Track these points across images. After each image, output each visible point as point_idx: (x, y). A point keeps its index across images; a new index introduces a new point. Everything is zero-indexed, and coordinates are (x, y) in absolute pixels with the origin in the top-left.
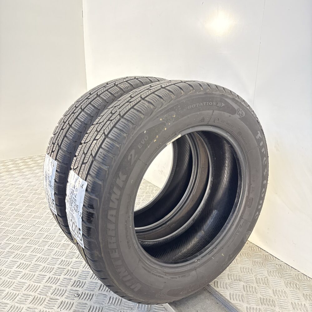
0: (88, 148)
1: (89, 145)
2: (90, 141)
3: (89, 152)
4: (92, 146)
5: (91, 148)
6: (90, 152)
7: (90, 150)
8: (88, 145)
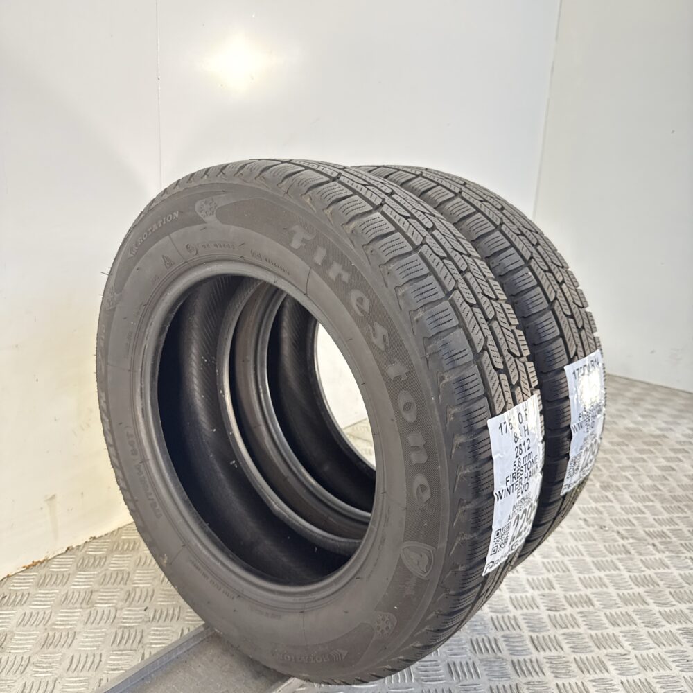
0: (565, 303)
1: (564, 299)
2: (556, 292)
3: (573, 308)
4: (568, 294)
5: (570, 299)
6: (573, 306)
7: (571, 303)
8: (561, 299)
